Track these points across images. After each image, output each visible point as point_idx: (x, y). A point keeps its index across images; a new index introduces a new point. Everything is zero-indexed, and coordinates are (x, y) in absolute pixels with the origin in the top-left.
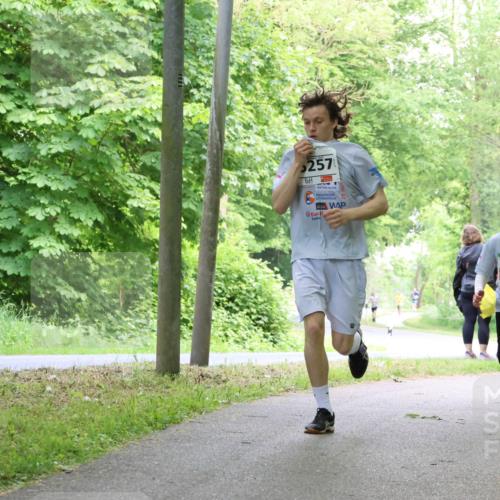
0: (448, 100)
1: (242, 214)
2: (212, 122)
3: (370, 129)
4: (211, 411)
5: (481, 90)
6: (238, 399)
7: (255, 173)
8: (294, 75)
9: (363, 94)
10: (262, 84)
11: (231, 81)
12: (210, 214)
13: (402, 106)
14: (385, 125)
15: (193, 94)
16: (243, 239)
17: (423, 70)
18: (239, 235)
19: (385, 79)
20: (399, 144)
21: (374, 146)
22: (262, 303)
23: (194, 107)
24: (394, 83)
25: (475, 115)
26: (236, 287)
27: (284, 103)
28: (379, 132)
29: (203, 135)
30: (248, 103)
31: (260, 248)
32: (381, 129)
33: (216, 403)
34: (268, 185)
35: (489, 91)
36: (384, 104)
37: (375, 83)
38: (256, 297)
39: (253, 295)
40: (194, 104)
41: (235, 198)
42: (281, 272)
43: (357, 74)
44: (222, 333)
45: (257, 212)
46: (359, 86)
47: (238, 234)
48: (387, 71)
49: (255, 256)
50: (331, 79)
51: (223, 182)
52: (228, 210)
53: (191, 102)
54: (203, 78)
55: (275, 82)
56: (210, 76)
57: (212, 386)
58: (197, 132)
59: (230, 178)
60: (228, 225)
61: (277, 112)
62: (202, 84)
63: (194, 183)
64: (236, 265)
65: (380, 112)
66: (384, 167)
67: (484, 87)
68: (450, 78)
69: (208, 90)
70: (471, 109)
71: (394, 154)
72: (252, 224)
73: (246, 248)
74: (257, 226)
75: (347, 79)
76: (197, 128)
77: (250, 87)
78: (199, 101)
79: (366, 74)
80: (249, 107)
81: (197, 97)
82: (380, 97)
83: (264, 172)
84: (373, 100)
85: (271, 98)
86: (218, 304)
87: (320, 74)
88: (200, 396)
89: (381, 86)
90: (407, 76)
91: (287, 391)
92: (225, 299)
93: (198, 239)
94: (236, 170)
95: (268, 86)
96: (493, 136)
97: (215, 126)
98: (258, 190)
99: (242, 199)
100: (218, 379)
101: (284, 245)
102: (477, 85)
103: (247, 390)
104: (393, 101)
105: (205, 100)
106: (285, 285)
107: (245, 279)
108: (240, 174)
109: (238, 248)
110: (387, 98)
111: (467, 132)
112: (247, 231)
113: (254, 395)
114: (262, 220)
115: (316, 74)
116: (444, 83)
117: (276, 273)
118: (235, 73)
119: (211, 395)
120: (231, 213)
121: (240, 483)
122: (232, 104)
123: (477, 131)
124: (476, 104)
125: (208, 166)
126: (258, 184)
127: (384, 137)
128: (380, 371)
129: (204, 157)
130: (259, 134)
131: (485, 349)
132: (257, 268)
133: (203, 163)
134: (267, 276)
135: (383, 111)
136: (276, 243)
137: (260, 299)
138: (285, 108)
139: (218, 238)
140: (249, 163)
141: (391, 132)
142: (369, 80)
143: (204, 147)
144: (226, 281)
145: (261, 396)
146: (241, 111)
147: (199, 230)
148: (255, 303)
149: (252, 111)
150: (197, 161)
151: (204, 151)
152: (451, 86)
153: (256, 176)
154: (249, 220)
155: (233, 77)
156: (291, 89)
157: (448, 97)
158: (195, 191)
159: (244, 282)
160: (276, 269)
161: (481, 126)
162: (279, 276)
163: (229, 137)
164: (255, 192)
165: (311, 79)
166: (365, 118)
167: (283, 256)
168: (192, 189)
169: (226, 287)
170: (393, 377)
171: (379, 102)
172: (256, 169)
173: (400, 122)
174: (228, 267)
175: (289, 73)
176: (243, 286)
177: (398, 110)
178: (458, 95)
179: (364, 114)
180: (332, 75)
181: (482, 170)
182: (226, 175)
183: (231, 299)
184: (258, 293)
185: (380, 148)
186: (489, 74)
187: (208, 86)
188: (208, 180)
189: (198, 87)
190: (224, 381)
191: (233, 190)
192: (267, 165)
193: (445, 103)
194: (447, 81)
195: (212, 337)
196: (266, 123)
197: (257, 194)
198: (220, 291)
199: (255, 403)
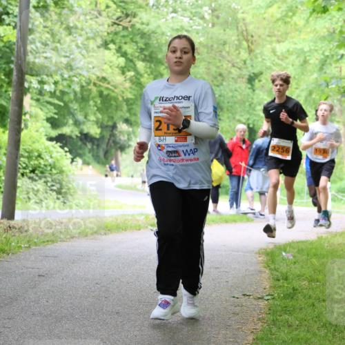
0: (191, 27)
1: (41, 109)
2: (17, 41)
3: (135, 47)
4: (16, 253)
5: (215, 20)
6: (36, 244)
7: (50, 78)
8: (80, 6)
9: (130, 22)
10: (56, 13)
11: (32, 10)
12: (17, 108)
13: (158, 31)
14: (146, 44)
15: (4, 19)
16: (41, 127)
17: (174, 4)
18: (39, 124)
19: (146, 10)
20: (157, 58)
21: (139, 60)
22: (56, 174)
23: (5, 29)
24: (153, 14)
25: (212, 38)
26: (36, 162)
27: (72, 27)
28: (142, 50)
29: (12, 50)
30: (45, 27)
31: (54, 133)
32: (144, 47)
33: (20, 247)
34: (60, 87)
35: (221, 20)
36: (146, 29)
37: (139, 13)
38: (51, 170)
39: (49, 168)
40: (5, 27)
41: (36, 97)
42: (70, 152)
43: (126, 7)
44: (26, 196)
45: (52, 108)
46: (127, 15)
47: (37, 124)
48: (147, 5)
49: (51, 139)
50: (107, 10)
51: (26, 85)
52: (31, 106)
53: (3, 25)
54: (11, 7)
55: (65, 11)
56: (17, 6)
57: (17, 234)
58: (8, 47)
59: (32, 82)
60: (31, 116)
61: (67, 33)
62: (11, 12)
63: (5, 85)
64: (37, 146)
65: (143, 35)
66: (146, 75)
67: (218, 17)
68: (194, 11)
69: (16, 16)
70: (208, 33)
71: (152, 65)
72: (49, 116)
73: (44, 134)
74: (52, 118)
75: (119, 10)
76: (7, 45)
77: (47, 15)
78: (9, 25)
79: (133, 7)
80: (46, 29)
81: (7, 22)
82: (142, 24)
83: (58, 78)
84: (138, 26)
85: (62, 23)
86: (23, 175)
87: (98, 6)
88: (8, 242)
89: (143, 16)
90: (162, 9)
91: (72, 237)
92: (28, 171)
93: (8, 126)
94: (37, 75)
95: (60, 14)
96: (224, 53)
97: (20, 43)
98: (53, 91)
99: (41, 98)
100: (20, 229)
101: (72, 132)
102: (213, 16)
103: (42, 237)
104: (152, 27)
105: (13, 24)
106: (73, 161)
107: (43, 156)
108: (40, 79)
109: (38, 134)
110: (148, 25)
111: (206, 50)
112: (45, 122)
113: (48, 241)
114: (55, 113)
115: (96, 5)
116: (189, 14)
117: (66, 152)
118: (36, 5)
119: (16, 241)
120: (33, 109)
121: (36, 305)
122: (34, 28)
123: (212, 50)
124: (212, 30)
125: (15, 73)
126: (53, 86)
127: (146, 53)
128: (140, 223)
129: (12, 66)
130: (53, 50)
131: (216, 207)
132: (52, 149)
133: (11, 70)
134: (59, 154)
135: (145, 34)
136: (67, 130)
137: (54, 171)
138: (73, 30)
139: (23, 126)
140: (46, 71)
141: (151, 50)
142: (134, 11)
143: (13, 58)
144: (29, 158)
145: (53, 241)
146: (40, 33)
147: (9, 120)
148: (50, 174)
149: (48, 33)
150: (7, 69)
151: (12, 62)
152: (194, 16)
153: (51, 80)
154: (47, 113)
155: (34, 7)
156: (77, 17)
157: (192, 25)
158: (6, 91)
159: (42, 159)
160: (66, 149)
161: (215, 46)
162: (68, 154)
163: (31, 52)
164: (51, 92)
165: (93, 10)
166: (132, 39)
167: (71, 140)
168: (4, 90)
169: (29, 162)
170: (150, 227)
171: (142, 27)
172: (51, 76)
173: (157, 42)
174: (31, 148)
175: (75, 5)
176: (42, 161)
177: (156, 33)
178: (199, 23)
179: (131, 36)
180: (108, 7)
181: (216, 78)
182: (29, 80)
183: (33, 171)
184: (53, 166)
185: (143, 60)
186: (222, 8)
187: (15, 14)
188: (15, 84)
189: (8, 14)
190: (26, 231)
191: (35, 91)
192: (59, 72)
193: (190, 29)
194: (191, 13)
195: (17, 198)
196: (59, 42)
197: (53, 94)
198: (24, 165)
199: (49, 247)
